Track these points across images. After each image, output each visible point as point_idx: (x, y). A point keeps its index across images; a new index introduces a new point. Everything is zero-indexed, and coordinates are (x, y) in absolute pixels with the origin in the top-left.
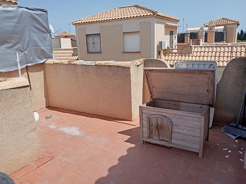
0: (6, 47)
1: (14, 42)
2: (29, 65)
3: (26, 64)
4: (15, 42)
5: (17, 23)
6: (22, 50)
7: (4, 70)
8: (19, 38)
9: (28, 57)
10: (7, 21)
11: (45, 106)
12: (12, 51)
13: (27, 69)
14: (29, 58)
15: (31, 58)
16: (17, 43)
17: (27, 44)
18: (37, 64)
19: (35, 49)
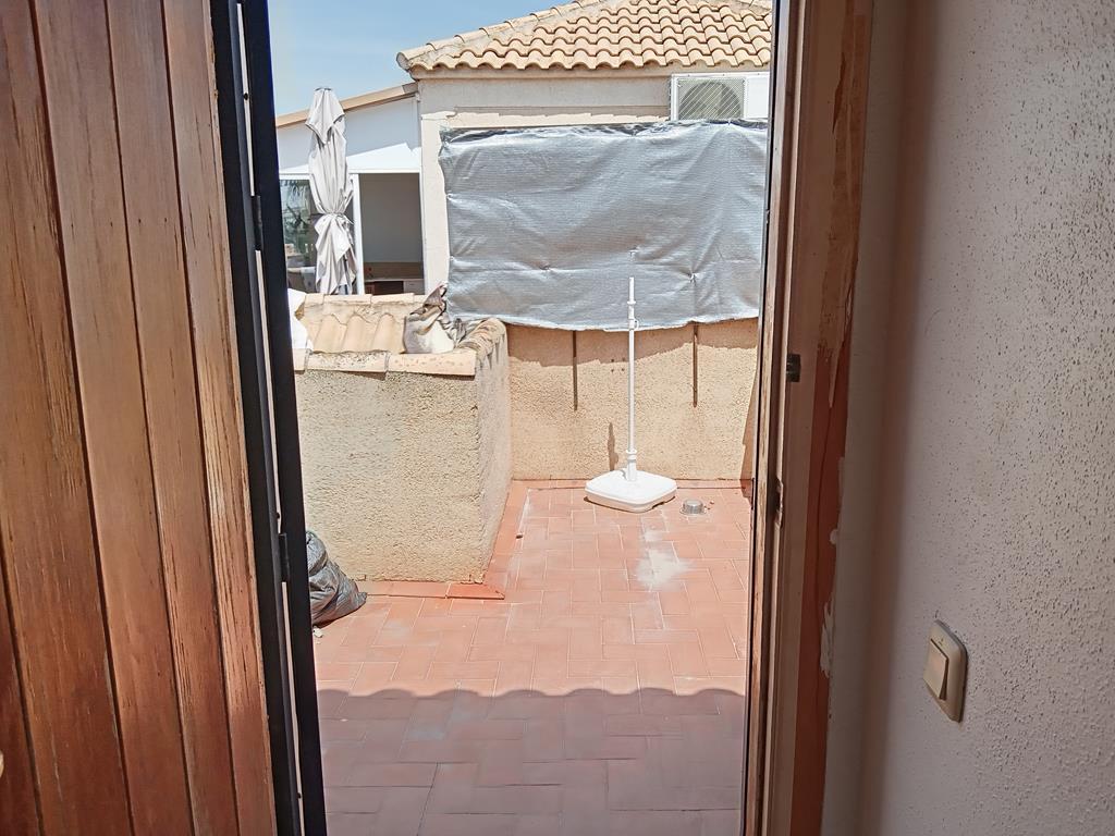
0: (637, 255)
1: (663, 239)
2: (702, 319)
3: (692, 316)
4: (668, 241)
5: (688, 177)
6: (690, 267)
7: (611, 326)
8: (687, 227)
9: (704, 292)
10: (654, 175)
11: (740, 473)
12: (650, 270)
13: (696, 334)
14: (707, 297)
15: (714, 298)
16: (676, 245)
17: (711, 248)
18: (732, 320)
19: (734, 266)
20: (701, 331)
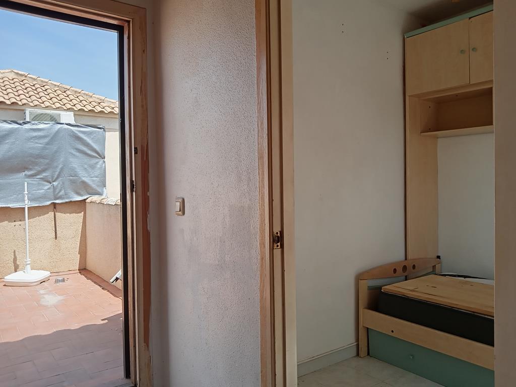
0: (25, 175)
1: (38, 168)
2: (57, 201)
3: (53, 200)
4: (40, 169)
5: (47, 144)
6: (50, 180)
7: (15, 205)
8: (48, 164)
9: (57, 191)
10: (32, 142)
11: (78, 267)
12: (32, 181)
13: (55, 208)
14: (59, 193)
15: (62, 193)
16: (44, 171)
17: (60, 173)
18: (71, 202)
19: (71, 180)
20: (57, 206)
